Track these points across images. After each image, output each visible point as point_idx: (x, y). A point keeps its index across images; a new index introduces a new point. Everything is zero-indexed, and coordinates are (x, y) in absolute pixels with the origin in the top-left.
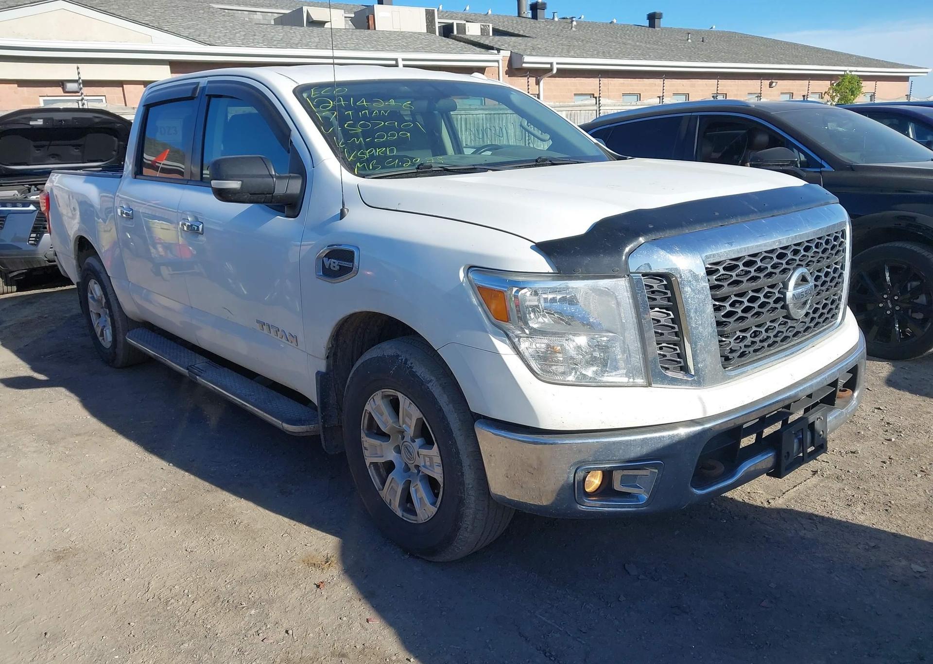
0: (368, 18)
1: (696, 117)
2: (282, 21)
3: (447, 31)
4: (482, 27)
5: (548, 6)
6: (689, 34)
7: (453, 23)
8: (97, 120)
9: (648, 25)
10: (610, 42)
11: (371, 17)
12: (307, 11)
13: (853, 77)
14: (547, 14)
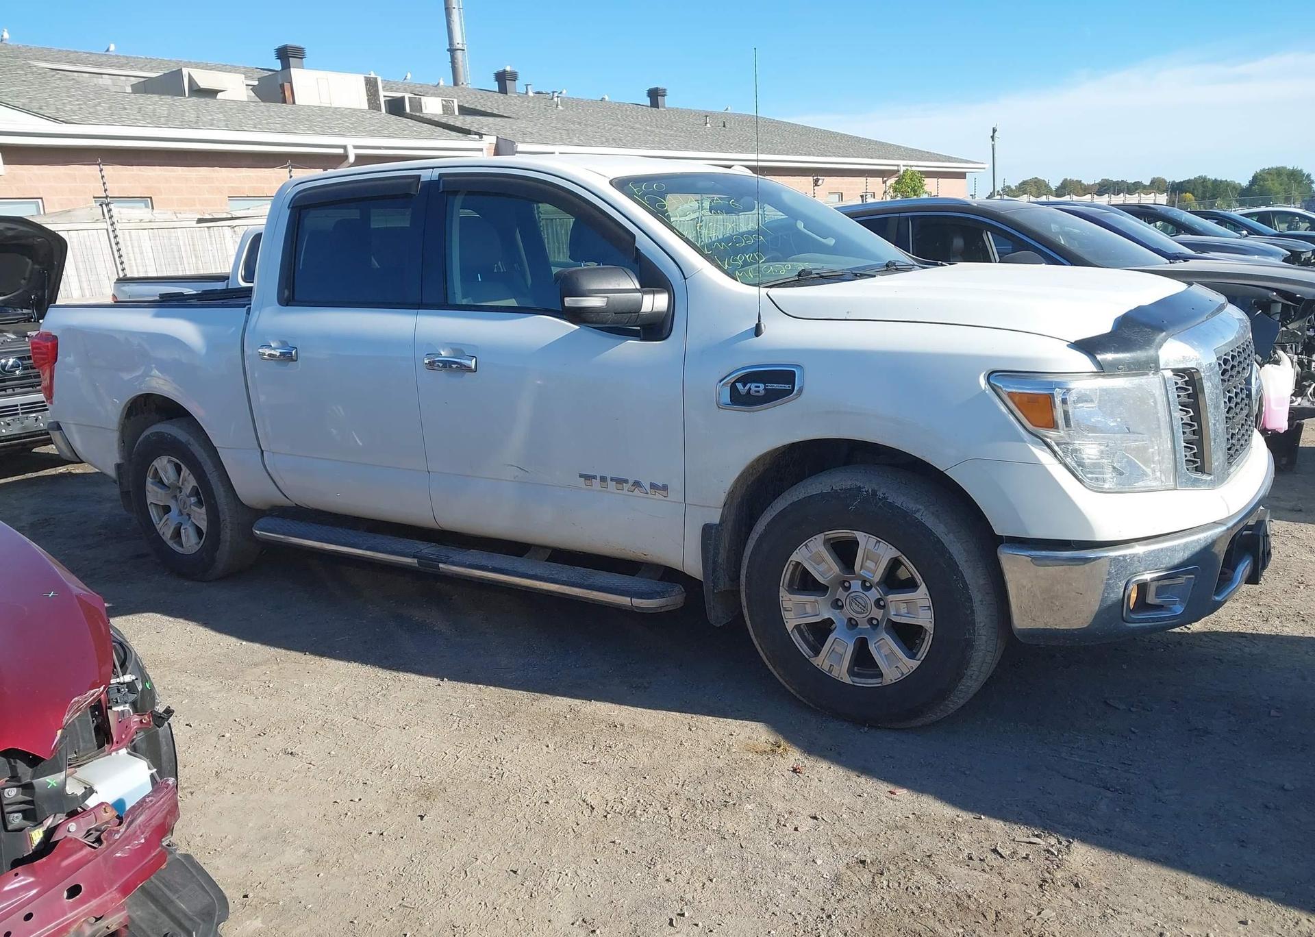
0: (282, 86)
1: (907, 218)
2: (145, 87)
3: (396, 107)
4: (444, 103)
5: (520, 76)
6: (707, 116)
7: (403, 98)
8: (10, 233)
9: (649, 104)
10: (614, 126)
11: (287, 85)
12: (189, 73)
13: (913, 173)
14: (519, 86)
